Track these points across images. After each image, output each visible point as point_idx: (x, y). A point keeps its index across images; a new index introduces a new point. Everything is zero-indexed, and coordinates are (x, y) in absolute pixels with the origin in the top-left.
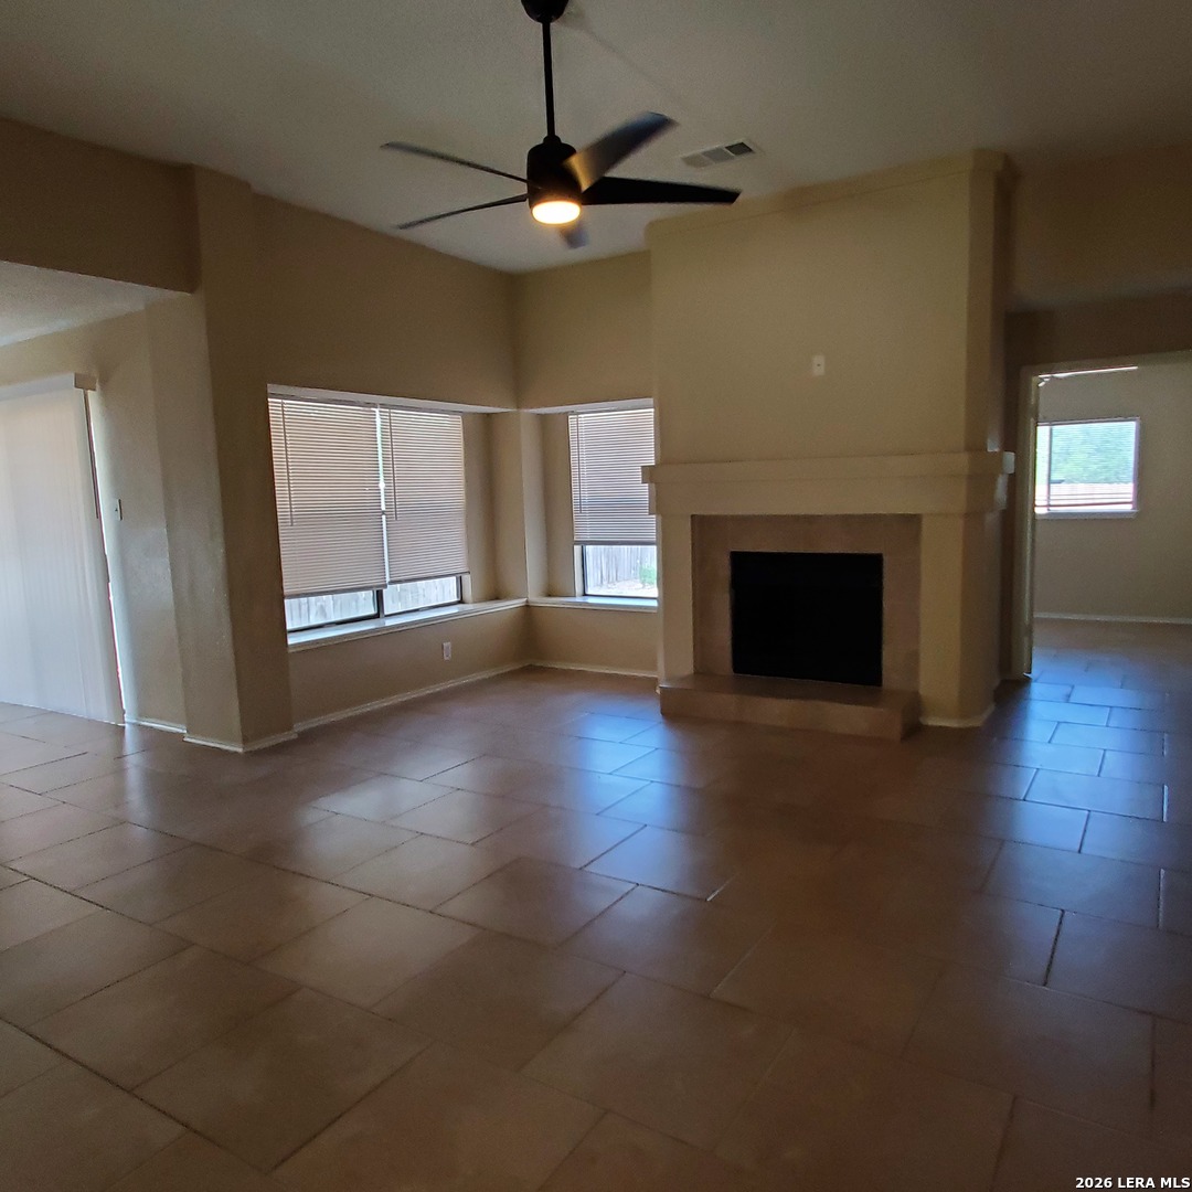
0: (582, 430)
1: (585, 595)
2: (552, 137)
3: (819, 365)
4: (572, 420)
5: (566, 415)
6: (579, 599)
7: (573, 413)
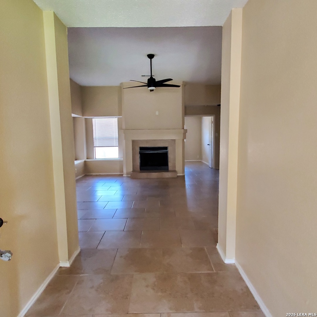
0: (96, 122)
1: (96, 158)
2: (151, 77)
3: (157, 113)
4: (93, 120)
5: (92, 118)
6: (95, 159)
7: (94, 118)
